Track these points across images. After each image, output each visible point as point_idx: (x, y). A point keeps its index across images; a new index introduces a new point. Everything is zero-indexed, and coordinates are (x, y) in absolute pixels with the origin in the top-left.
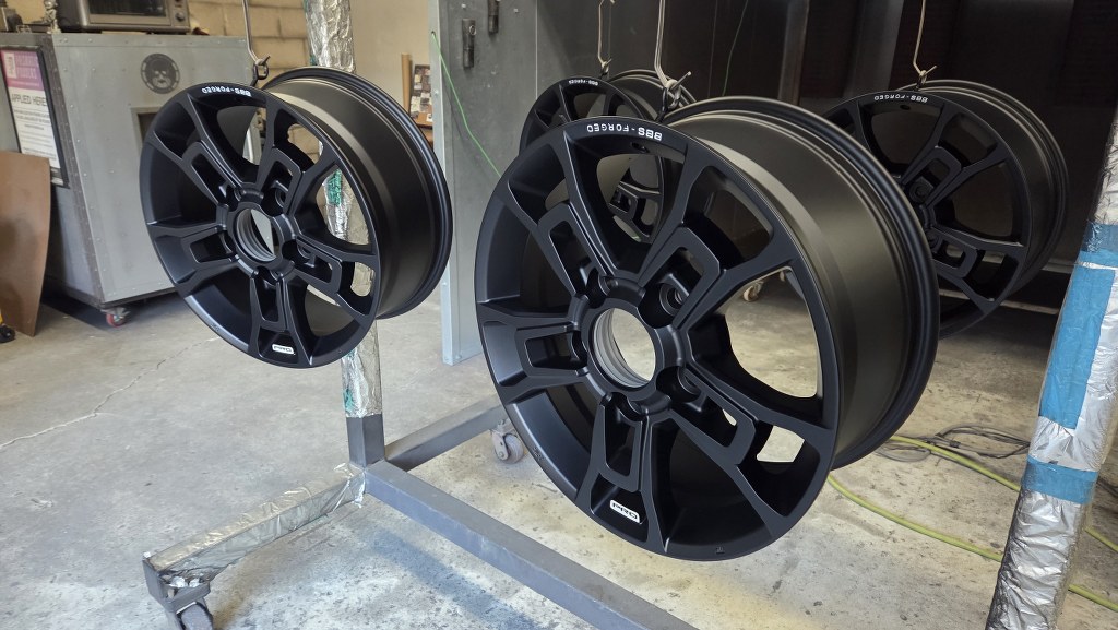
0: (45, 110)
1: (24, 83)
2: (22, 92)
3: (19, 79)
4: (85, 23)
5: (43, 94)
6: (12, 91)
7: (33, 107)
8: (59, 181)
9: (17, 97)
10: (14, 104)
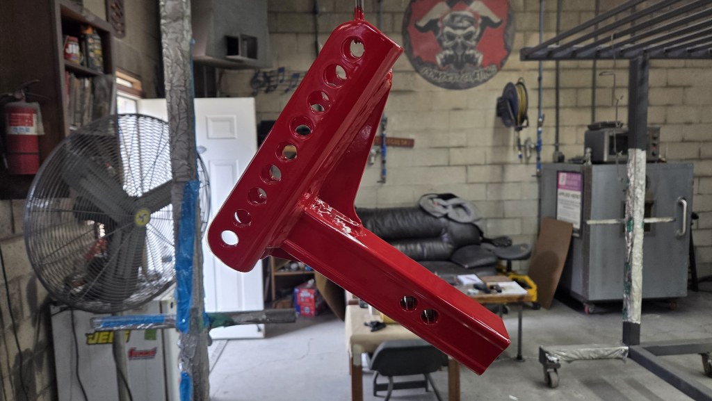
0: (579, 201)
1: (568, 187)
2: (566, 191)
3: (567, 185)
4: (605, 159)
5: (579, 193)
6: (560, 191)
7: (571, 199)
8: (577, 235)
9: (562, 194)
10: (560, 197)
